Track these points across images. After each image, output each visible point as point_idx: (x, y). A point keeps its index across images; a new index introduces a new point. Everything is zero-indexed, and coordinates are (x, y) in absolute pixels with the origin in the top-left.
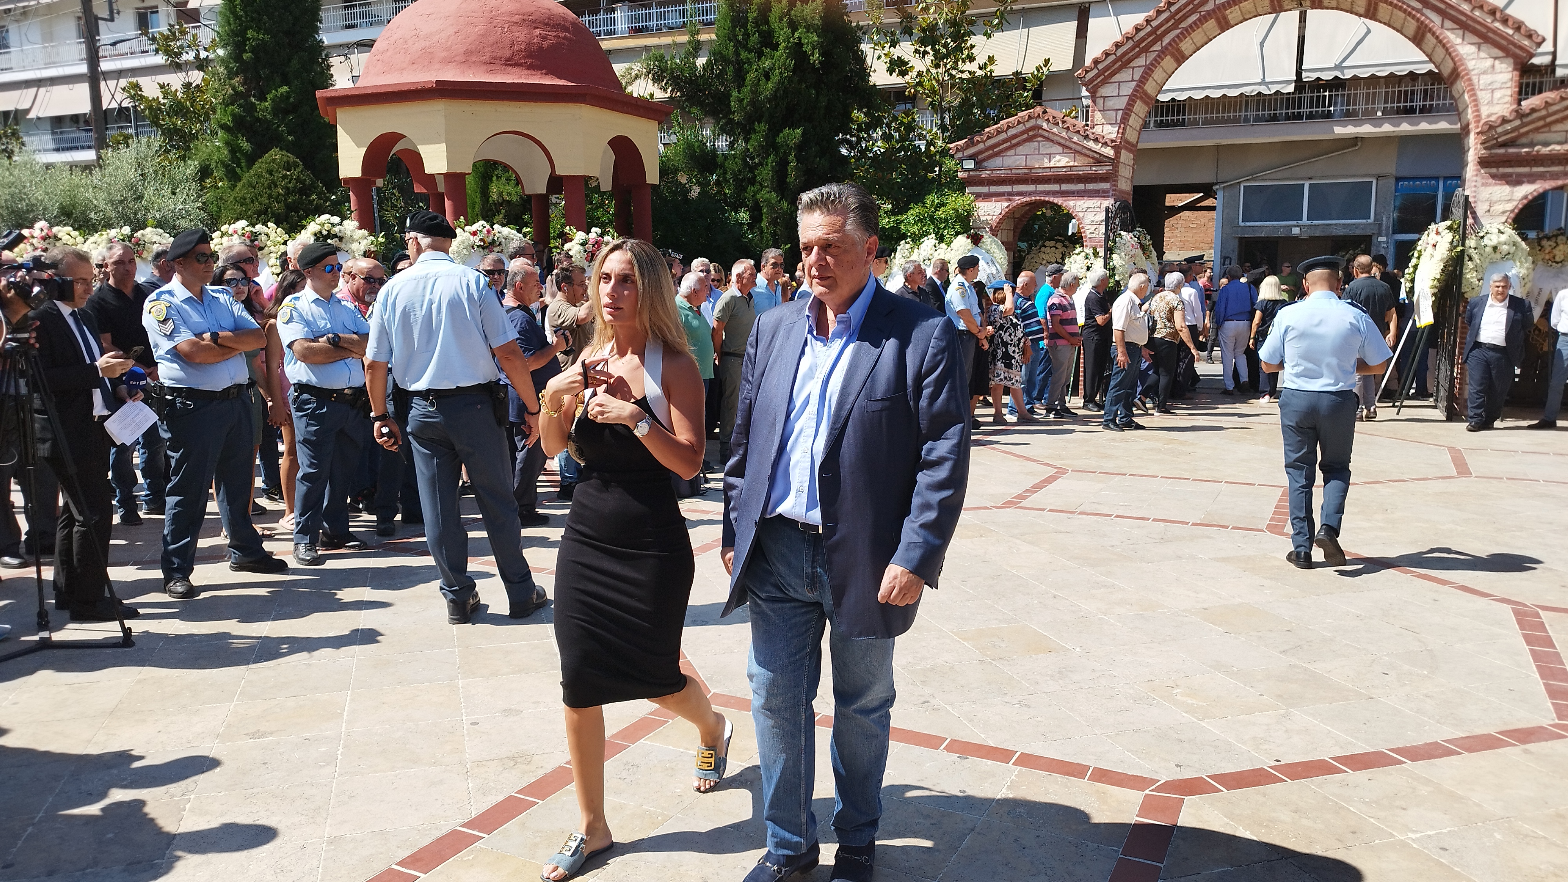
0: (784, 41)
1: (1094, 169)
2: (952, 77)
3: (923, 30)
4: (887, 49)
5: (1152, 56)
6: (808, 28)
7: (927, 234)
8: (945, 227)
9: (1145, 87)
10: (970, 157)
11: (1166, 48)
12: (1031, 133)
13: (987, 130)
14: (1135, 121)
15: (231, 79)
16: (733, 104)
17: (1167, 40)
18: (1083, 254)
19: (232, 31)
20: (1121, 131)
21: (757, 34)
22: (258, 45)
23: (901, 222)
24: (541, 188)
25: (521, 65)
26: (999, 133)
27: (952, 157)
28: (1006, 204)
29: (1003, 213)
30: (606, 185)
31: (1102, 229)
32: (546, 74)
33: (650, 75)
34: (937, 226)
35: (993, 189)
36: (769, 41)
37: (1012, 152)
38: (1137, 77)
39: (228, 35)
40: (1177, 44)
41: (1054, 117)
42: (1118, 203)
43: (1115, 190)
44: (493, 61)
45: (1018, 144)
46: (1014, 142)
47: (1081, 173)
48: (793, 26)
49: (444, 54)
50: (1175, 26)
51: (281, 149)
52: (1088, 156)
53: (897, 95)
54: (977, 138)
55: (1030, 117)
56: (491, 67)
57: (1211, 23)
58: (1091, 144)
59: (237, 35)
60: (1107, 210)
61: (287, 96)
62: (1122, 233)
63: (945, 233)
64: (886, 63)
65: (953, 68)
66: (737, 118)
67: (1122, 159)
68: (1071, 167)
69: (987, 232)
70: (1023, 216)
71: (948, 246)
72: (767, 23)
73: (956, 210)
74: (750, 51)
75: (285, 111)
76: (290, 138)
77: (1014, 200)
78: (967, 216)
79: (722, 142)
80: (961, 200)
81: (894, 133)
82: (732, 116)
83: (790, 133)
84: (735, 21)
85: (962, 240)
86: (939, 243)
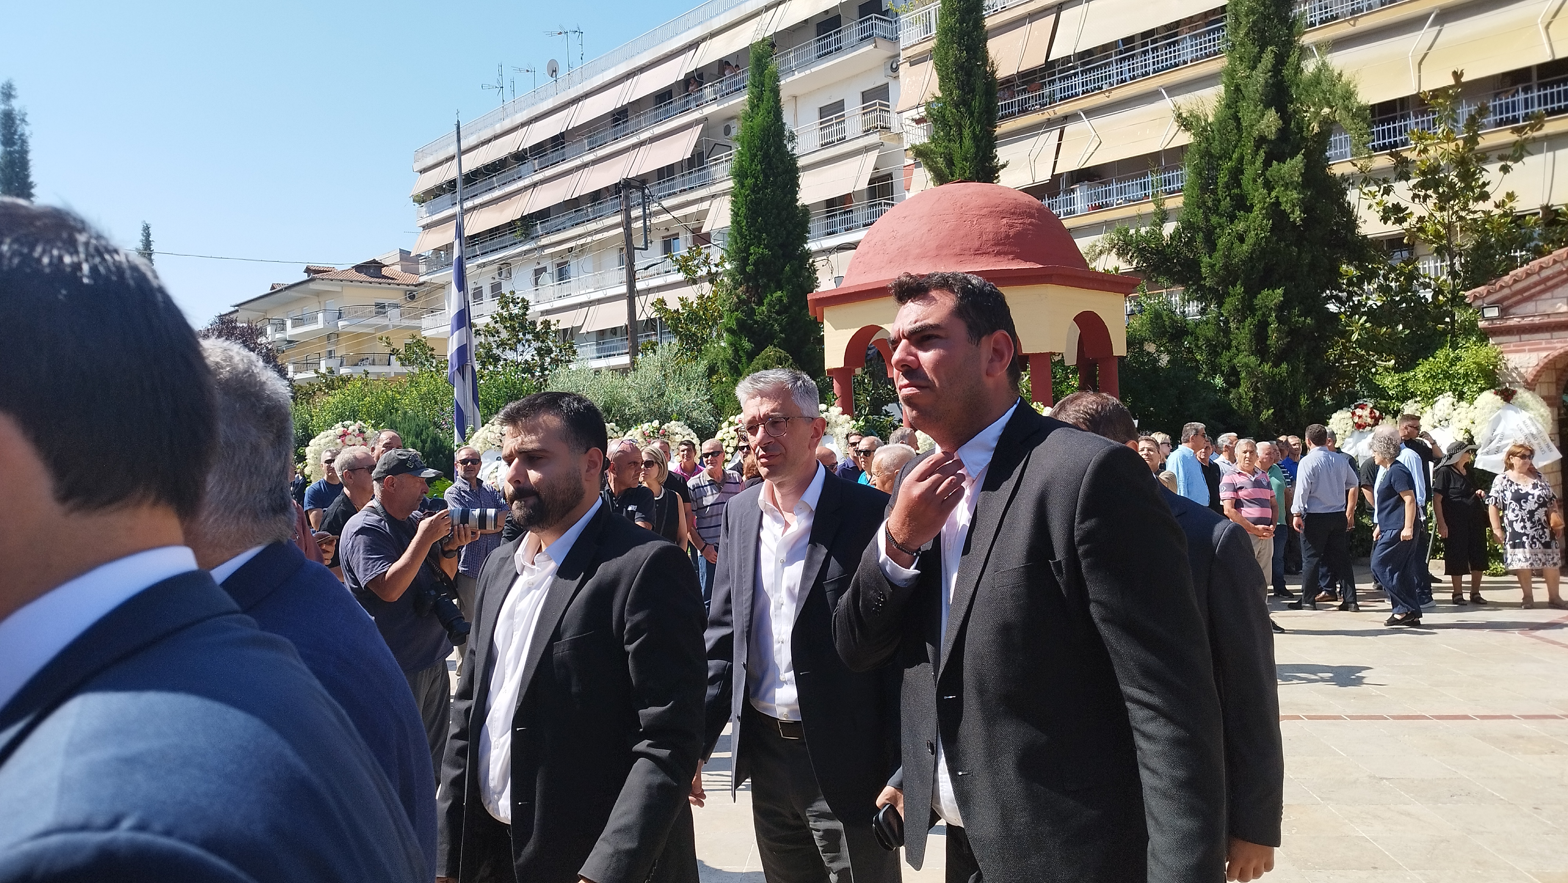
0: (1260, 202)
2: (1461, 218)
3: (1423, 173)
4: (1379, 198)
6: (1286, 186)
7: (1442, 391)
8: (1465, 383)
10: (1492, 305)
13: (1511, 273)
15: (736, 289)
16: (1203, 270)
19: (739, 247)
21: (1228, 198)
22: (758, 258)
23: (1408, 380)
25: (989, 253)
26: (1528, 275)
27: (1469, 305)
28: (1545, 354)
29: (1541, 364)
30: (1071, 360)
32: (1012, 259)
33: (1115, 250)
34: (1452, 383)
35: (1525, 337)
36: (1242, 204)
37: (1548, 295)
39: (735, 252)
44: (963, 253)
45: (1555, 286)
46: (1550, 283)
48: (1269, 186)
49: (918, 251)
51: (775, 346)
53: (1394, 243)
54: (1500, 283)
56: (962, 258)
59: (742, 252)
61: (780, 300)
64: (1378, 212)
65: (1462, 210)
66: (1208, 283)
69: (1520, 387)
70: (1567, 366)
71: (1471, 405)
72: (1239, 186)
73: (1479, 364)
74: (1221, 216)
75: (778, 313)
76: (783, 335)
77: (1554, 349)
78: (1493, 370)
79: (1193, 308)
80: (1483, 351)
81: (1393, 284)
82: (1202, 282)
83: (1269, 294)
84: (1204, 189)
85: (1489, 398)
86: (1458, 402)
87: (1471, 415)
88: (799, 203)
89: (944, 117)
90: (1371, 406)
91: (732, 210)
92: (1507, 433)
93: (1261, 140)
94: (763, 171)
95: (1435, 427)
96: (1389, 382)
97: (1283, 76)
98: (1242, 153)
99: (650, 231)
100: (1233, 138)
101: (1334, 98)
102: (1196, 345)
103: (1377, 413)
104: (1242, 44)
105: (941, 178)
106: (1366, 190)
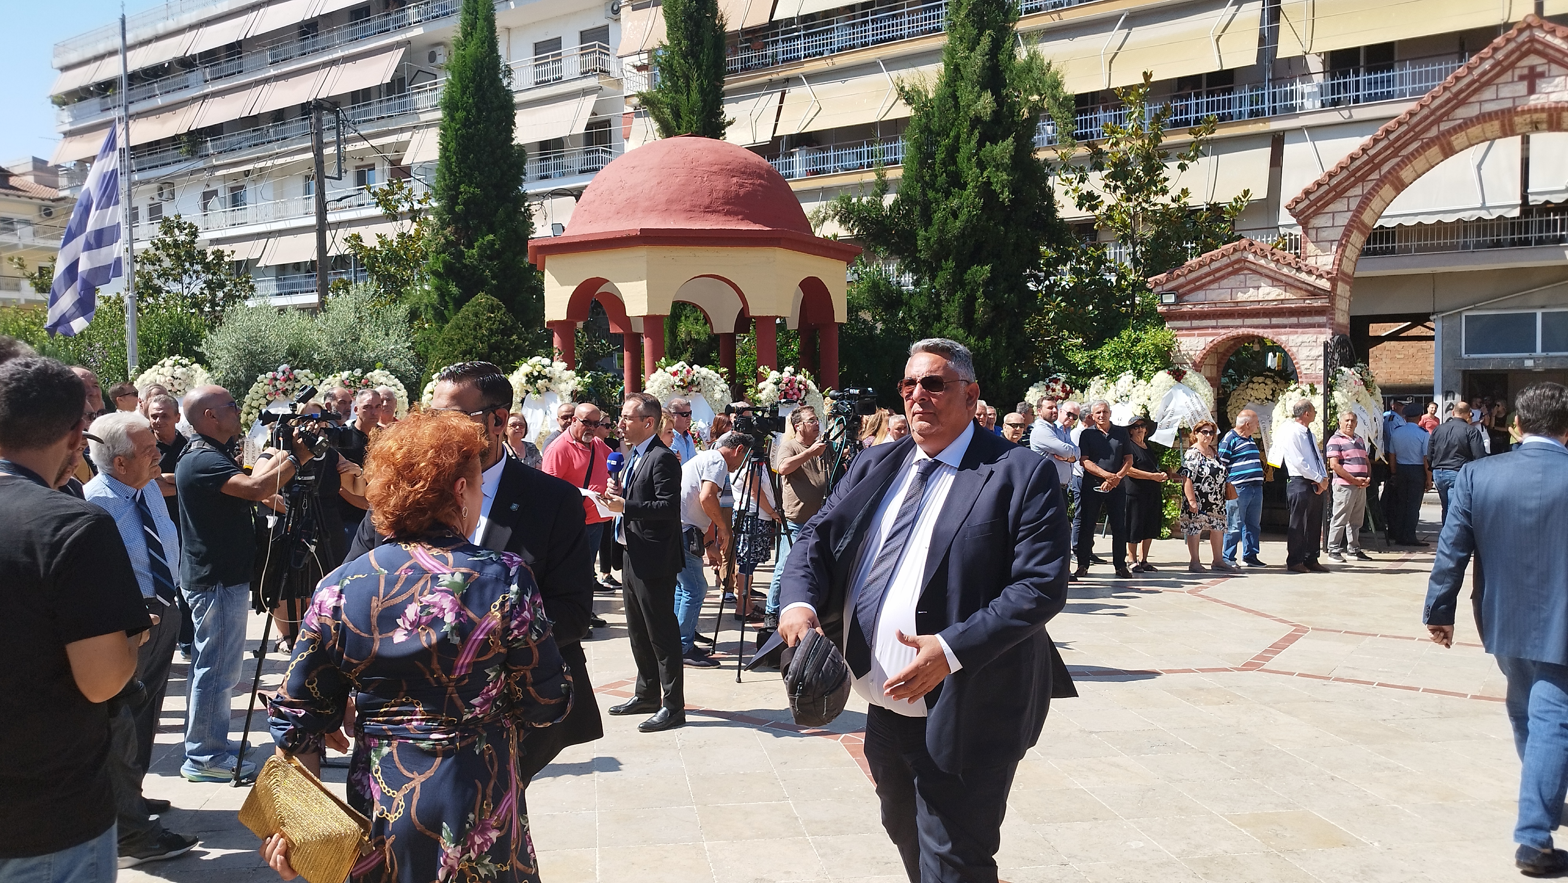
0: (972, 181)
1: (1308, 301)
2: (1143, 209)
3: (1115, 165)
4: (1075, 184)
5: (1369, 186)
6: (997, 167)
7: (1123, 369)
8: (1144, 362)
9: (1362, 217)
10: (1170, 291)
11: (1385, 176)
12: (1236, 266)
13: (1187, 263)
14: (1352, 252)
15: (444, 229)
16: (919, 242)
17: (1385, 168)
18: (1299, 391)
19: (447, 185)
20: (1337, 262)
21: (944, 174)
22: (469, 198)
23: (1096, 357)
24: (729, 327)
25: (719, 212)
26: (1201, 266)
28: (1211, 339)
29: (1208, 348)
30: (793, 324)
31: (1320, 364)
32: (742, 220)
33: (837, 217)
34: (1133, 362)
35: (1196, 323)
36: (957, 182)
37: (1216, 285)
38: (1353, 207)
39: (442, 189)
40: (1398, 172)
41: (1262, 250)
42: (1337, 337)
43: (1332, 324)
44: (693, 209)
45: (1222, 277)
46: (1217, 275)
47: (1293, 306)
48: (981, 165)
49: (647, 204)
50: (1395, 154)
51: (486, 293)
52: (1300, 289)
53: (1085, 228)
54: (1178, 272)
55: (1235, 250)
56: (691, 215)
57: (1435, 150)
58: (1303, 276)
59: (451, 190)
60: (1326, 345)
61: (492, 244)
62: (1343, 368)
63: (1144, 368)
64: (1074, 198)
65: (1146, 202)
66: (923, 256)
67: (1339, 292)
68: (1282, 300)
69: (1189, 368)
70: (1227, 351)
71: (1148, 382)
72: (955, 163)
73: (1156, 346)
74: (937, 192)
75: (491, 258)
76: (494, 282)
77: (1219, 335)
78: (1167, 352)
79: (908, 279)
80: (1160, 335)
81: (1083, 266)
82: (918, 255)
83: (977, 271)
84: (923, 163)
85: (1163, 377)
86: (1138, 379)
87: (1148, 392)
88: (514, 143)
89: (671, 66)
90: (1063, 379)
91: (441, 144)
92: (1176, 410)
93: (977, 121)
94: (476, 105)
95: (1117, 402)
96: (1079, 358)
97: (998, 61)
98: (958, 132)
99: (345, 160)
100: (951, 116)
101: (1043, 86)
102: (910, 316)
103: (1068, 388)
104: (963, 25)
105: (668, 131)
106: (1064, 177)
